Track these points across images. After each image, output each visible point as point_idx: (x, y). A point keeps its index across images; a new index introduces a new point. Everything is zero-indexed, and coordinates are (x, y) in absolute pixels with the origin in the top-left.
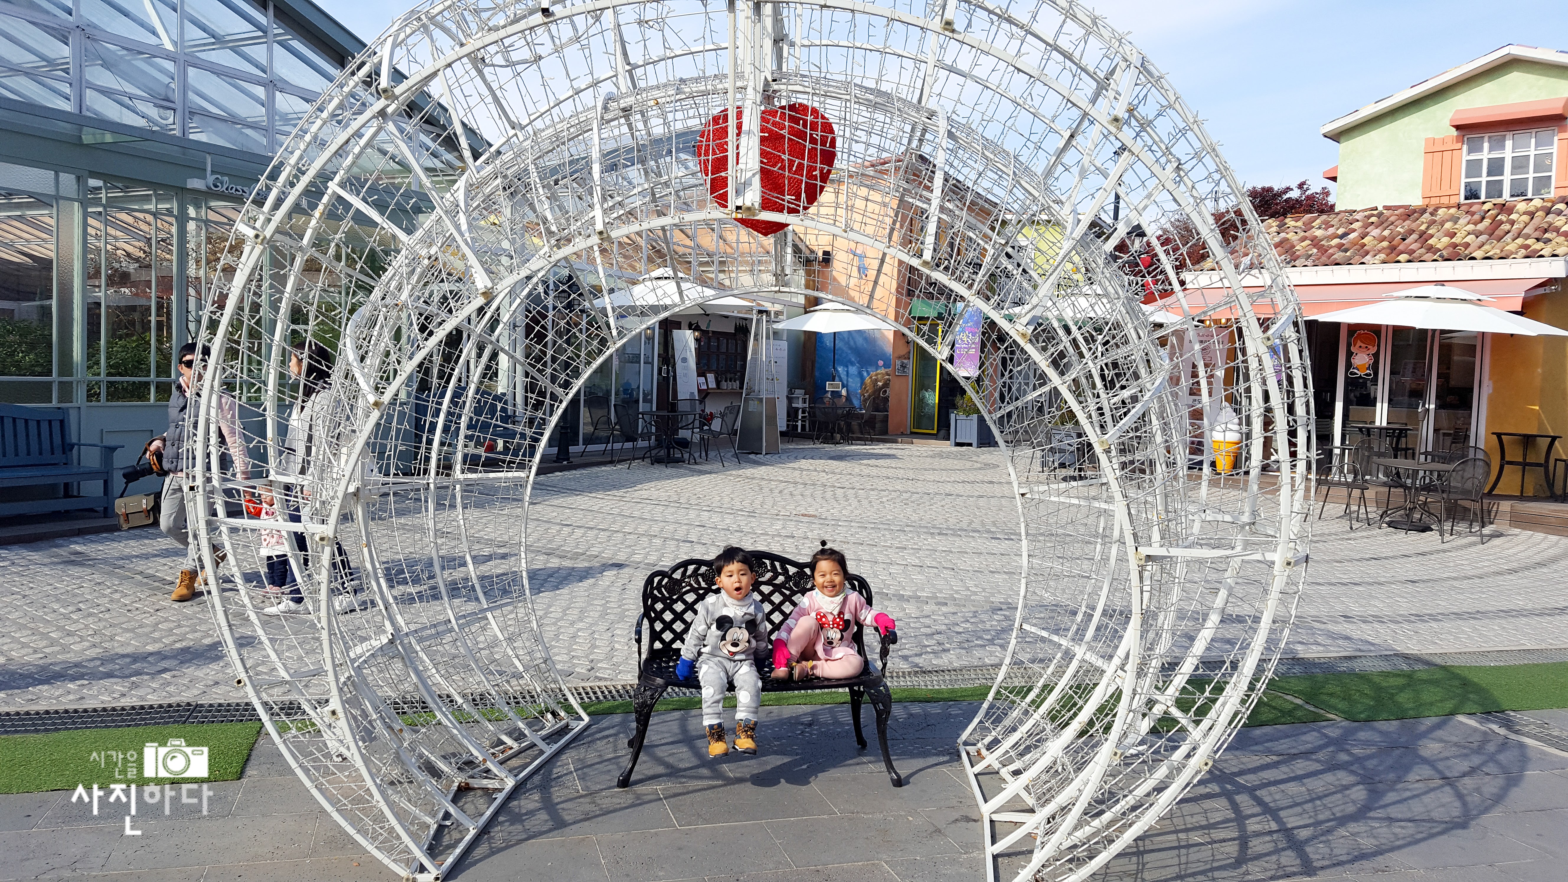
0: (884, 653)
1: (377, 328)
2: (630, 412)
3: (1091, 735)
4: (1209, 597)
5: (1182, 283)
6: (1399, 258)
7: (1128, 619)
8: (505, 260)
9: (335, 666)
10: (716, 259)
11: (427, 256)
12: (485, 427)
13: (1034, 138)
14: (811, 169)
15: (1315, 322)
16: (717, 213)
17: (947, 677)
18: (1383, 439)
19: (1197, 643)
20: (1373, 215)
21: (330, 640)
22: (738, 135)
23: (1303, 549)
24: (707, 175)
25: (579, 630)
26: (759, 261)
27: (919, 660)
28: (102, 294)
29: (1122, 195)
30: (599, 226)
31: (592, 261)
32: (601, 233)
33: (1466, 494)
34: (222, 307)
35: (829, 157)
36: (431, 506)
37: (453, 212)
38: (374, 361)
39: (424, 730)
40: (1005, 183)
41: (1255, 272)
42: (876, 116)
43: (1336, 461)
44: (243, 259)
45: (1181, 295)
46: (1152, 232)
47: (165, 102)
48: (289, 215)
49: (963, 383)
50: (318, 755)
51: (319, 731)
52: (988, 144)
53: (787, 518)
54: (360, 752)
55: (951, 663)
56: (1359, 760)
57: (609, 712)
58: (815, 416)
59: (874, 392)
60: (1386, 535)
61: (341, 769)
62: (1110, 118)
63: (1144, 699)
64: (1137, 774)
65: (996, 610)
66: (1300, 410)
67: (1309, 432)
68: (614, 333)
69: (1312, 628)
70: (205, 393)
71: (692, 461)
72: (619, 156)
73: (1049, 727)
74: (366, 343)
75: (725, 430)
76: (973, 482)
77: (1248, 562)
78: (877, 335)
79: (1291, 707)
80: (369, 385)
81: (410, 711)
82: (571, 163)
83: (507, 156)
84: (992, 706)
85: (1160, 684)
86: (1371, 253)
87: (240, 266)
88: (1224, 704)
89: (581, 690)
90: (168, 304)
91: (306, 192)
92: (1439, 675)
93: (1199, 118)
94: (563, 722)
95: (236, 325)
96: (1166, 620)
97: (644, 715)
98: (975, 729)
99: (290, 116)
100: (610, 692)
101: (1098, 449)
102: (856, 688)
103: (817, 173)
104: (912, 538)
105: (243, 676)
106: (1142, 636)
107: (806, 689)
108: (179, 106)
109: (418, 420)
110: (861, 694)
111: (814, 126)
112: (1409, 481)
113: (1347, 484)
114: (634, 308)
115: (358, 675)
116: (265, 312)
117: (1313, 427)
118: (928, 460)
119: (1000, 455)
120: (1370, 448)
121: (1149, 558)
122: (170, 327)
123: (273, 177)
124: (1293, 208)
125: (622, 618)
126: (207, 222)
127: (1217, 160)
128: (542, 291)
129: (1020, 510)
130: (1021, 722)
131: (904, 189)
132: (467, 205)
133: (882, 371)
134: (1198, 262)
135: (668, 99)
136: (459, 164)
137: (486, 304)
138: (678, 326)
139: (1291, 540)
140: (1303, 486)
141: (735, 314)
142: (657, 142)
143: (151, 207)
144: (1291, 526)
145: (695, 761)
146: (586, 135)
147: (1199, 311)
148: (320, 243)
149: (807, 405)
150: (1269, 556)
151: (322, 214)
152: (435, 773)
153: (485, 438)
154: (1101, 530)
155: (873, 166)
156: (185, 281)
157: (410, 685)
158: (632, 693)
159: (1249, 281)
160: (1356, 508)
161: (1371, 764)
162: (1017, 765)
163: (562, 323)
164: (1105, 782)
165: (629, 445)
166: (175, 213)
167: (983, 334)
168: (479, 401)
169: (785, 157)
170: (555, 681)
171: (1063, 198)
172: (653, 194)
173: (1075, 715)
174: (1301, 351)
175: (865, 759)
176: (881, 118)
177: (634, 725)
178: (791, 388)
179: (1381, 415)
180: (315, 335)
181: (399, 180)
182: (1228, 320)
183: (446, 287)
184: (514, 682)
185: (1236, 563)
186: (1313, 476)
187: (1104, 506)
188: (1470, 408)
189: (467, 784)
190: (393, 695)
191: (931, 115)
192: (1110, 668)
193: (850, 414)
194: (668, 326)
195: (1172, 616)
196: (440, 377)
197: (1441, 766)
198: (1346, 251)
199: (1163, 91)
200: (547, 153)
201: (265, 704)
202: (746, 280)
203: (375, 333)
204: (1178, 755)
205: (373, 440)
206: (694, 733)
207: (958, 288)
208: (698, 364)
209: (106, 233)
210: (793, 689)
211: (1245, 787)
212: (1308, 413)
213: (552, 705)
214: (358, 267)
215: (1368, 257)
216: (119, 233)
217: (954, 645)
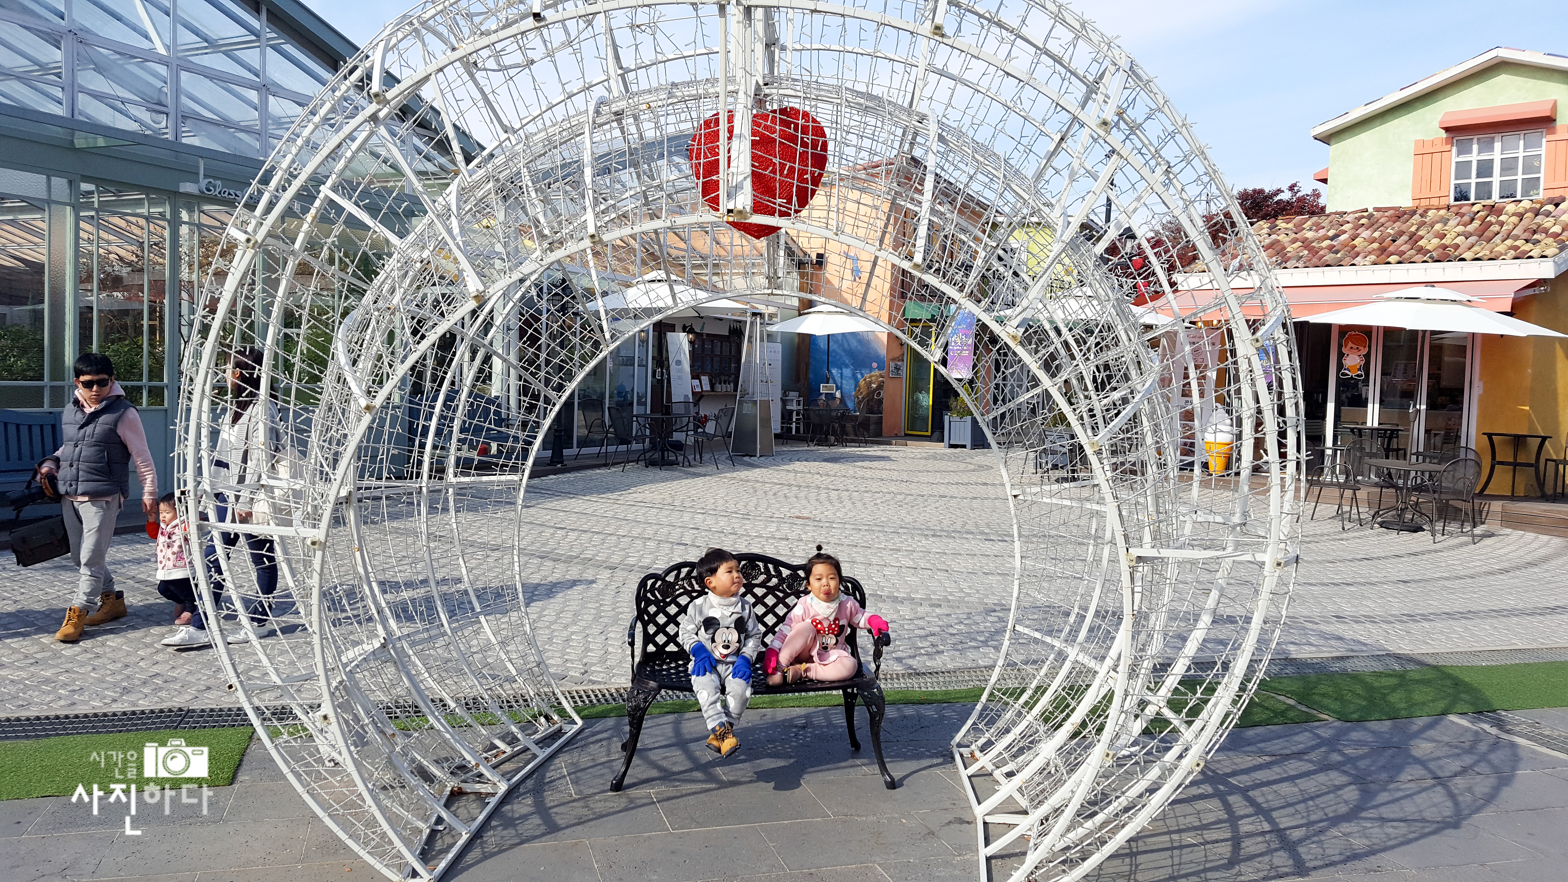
0: (877, 655)
1: (369, 331)
2: (624, 415)
3: (1084, 737)
4: (1202, 598)
5: (1172, 284)
6: (1389, 259)
7: (1120, 620)
8: (498, 264)
9: (326, 671)
10: (709, 261)
11: (419, 259)
12: (478, 430)
13: (1024, 141)
14: (802, 173)
15: (1305, 324)
16: (708, 216)
17: (941, 679)
18: (1374, 440)
19: (1189, 643)
20: (1363, 217)
21: (322, 644)
22: (730, 138)
23: (1293, 550)
24: (698, 178)
25: (573, 633)
26: (753, 264)
27: (913, 663)
28: (94, 298)
29: (1112, 198)
30: (591, 230)
31: (585, 264)
32: (592, 236)
33: (1457, 494)
34: (213, 311)
35: (821, 161)
36: (424, 510)
37: (445, 216)
38: (365, 364)
39: (416, 735)
40: (996, 187)
41: (1244, 274)
42: (868, 119)
43: (1328, 462)
44: (235, 263)
45: (1170, 296)
46: (1143, 233)
47: (157, 106)
48: (282, 218)
49: (955, 385)
50: (310, 759)
51: (311, 736)
52: (979, 148)
53: (782, 520)
54: (352, 756)
55: (945, 665)
56: (1350, 760)
57: (603, 715)
58: (809, 418)
59: (868, 394)
60: (1378, 535)
61: (333, 774)
62: (1099, 121)
63: (1136, 700)
64: (1129, 776)
65: (989, 611)
66: (1290, 411)
67: (1299, 433)
68: (608, 336)
69: (1304, 628)
70: (196, 397)
71: (687, 463)
72: (610, 159)
73: (1042, 729)
74: (358, 347)
75: (719, 433)
76: (967, 484)
77: (1240, 563)
78: (871, 337)
79: (1283, 707)
80: (360, 389)
81: (402, 716)
82: (563, 166)
83: (499, 160)
84: (985, 708)
85: (1152, 686)
86: (1362, 255)
87: (232, 270)
88: (1215, 705)
89: (575, 694)
90: (161, 308)
91: (298, 196)
92: (1430, 675)
93: (1188, 121)
94: (556, 726)
95: (227, 329)
96: (1158, 621)
97: (637, 719)
98: (969, 731)
99: (283, 120)
100: (604, 695)
101: (1089, 451)
102: (849, 690)
103: (808, 176)
104: (906, 540)
105: (234, 681)
106: (1133, 637)
107: (800, 691)
108: (171, 109)
109: (411, 424)
110: (854, 696)
111: (805, 130)
112: (1401, 482)
113: (1339, 485)
114: (626, 311)
115: (350, 679)
116: (258, 316)
117: (1302, 428)
118: (923, 462)
119: (993, 456)
120: (1362, 449)
121: (1140, 559)
122: (162, 332)
123: (265, 181)
124: (1284, 209)
125: (616, 621)
126: (200, 226)
127: (1206, 162)
128: (535, 294)
129: (1013, 512)
130: (1014, 724)
131: (896, 193)
132: (459, 208)
133: (876, 373)
134: (1189, 264)
135: (660, 103)
136: (451, 167)
137: (479, 308)
138: (672, 328)
139: (1281, 541)
140: (1293, 487)
141: (729, 317)
142: (650, 145)
143: (144, 211)
144: (1281, 528)
145: (688, 765)
146: (577, 139)
147: (1189, 313)
148: (312, 247)
149: (801, 407)
150: (1260, 557)
151: (314, 218)
152: (428, 777)
153: (477, 442)
154: (1093, 532)
155: (865, 169)
156: (178, 285)
157: (402, 689)
158: (626, 697)
159: (1237, 282)
160: (1348, 509)
161: (1363, 764)
162: (1010, 767)
163: (555, 326)
164: (1098, 784)
165: (623, 448)
166: (168, 216)
167: (976, 335)
168: (472, 404)
169: (776, 161)
170: (548, 685)
171: (1053, 201)
172: (646, 198)
173: (1068, 716)
174: (1290, 353)
175: (858, 762)
176: (872, 121)
177: (627, 728)
178: (785, 390)
179: (1373, 416)
180: (308, 339)
181: (392, 184)
182: (1219, 321)
183: (438, 290)
184: (507, 686)
185: (1227, 564)
186: (1303, 477)
187: (1096, 507)
188: (1461, 409)
189: (460, 788)
190: (386, 700)
191: (922, 119)
192: (1103, 669)
193: (845, 416)
194: (662, 328)
195: (1163, 616)
196: (434, 381)
197: (1432, 765)
198: (1337, 252)
199: (1152, 95)
200: (540, 156)
201: (257, 709)
202: (740, 283)
203: (368, 337)
204: (1170, 756)
205: (365, 444)
206: (688, 737)
207: (950, 291)
208: (692, 367)
209: (99, 237)
210: (788, 692)
211: (1237, 788)
212: (1298, 414)
213: (546, 709)
214: (350, 270)
215: (1359, 259)
216: (111, 237)
217: (948, 647)
